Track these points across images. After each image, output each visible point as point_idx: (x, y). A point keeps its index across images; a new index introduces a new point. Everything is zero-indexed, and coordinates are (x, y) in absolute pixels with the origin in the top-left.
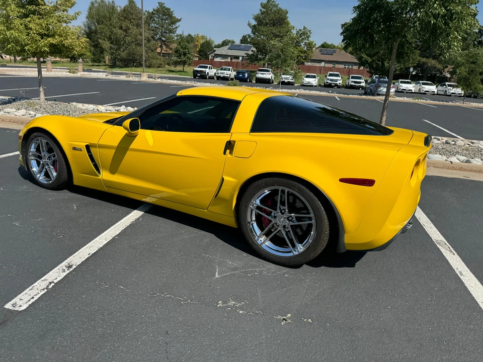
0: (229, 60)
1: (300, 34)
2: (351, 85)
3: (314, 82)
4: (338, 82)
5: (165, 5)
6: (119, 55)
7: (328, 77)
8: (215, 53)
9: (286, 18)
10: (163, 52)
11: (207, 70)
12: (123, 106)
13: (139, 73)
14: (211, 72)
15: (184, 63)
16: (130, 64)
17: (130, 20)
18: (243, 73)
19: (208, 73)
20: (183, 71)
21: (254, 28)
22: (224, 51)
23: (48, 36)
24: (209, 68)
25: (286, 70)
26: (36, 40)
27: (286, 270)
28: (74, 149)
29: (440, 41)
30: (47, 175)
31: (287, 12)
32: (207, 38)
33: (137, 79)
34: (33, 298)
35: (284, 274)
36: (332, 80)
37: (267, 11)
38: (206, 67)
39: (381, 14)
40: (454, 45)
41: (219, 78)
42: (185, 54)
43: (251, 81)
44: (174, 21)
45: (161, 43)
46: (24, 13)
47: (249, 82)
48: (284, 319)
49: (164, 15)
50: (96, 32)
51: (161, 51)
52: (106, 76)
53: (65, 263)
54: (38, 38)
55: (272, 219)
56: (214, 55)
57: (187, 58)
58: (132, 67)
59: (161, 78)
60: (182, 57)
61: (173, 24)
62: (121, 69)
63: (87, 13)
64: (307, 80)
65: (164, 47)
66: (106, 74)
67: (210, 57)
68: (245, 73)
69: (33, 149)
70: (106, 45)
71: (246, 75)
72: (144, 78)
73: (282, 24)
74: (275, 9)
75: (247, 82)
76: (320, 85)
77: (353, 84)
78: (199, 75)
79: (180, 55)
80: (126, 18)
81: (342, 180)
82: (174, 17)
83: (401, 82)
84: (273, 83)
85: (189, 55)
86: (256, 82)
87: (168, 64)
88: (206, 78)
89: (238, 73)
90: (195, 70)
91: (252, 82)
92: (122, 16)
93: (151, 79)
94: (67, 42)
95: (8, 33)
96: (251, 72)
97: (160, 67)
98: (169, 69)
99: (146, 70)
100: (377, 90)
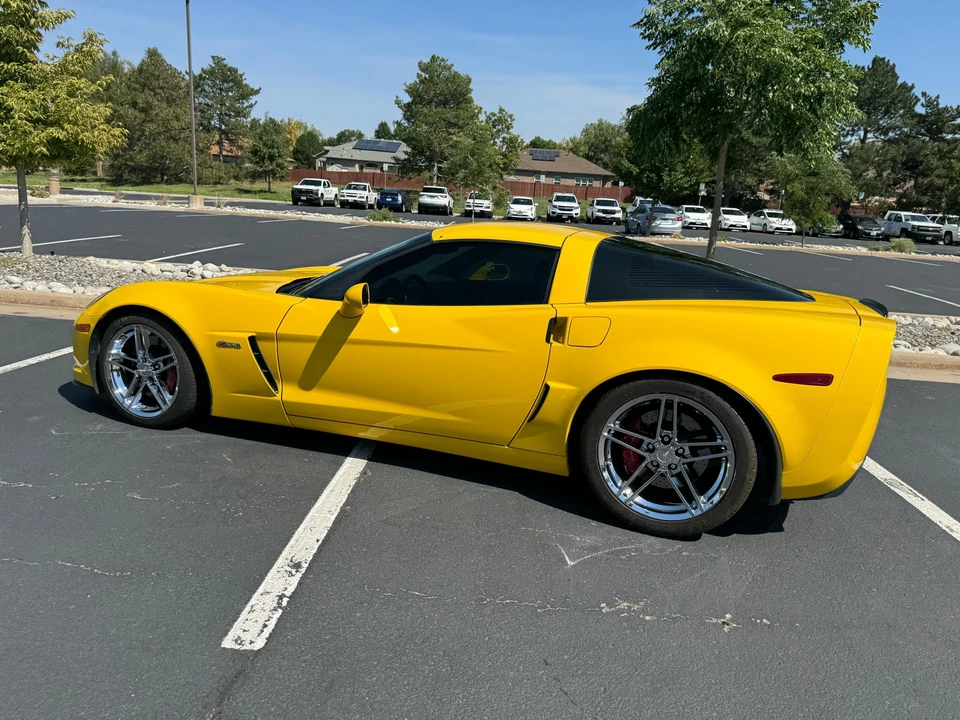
0: (357, 169)
1: (494, 122)
2: (597, 217)
4: (573, 212)
5: (225, 62)
6: (132, 159)
7: (555, 203)
8: (328, 155)
9: (469, 91)
10: (224, 153)
11: (321, 189)
12: (197, 263)
13: (186, 196)
14: (329, 192)
15: (270, 175)
16: (154, 177)
17: (153, 90)
18: (394, 195)
19: (322, 194)
20: (269, 191)
21: (408, 109)
22: (346, 151)
23: (46, 124)
24: (325, 184)
25: (482, 190)
26: (25, 132)
27: (679, 544)
28: (222, 345)
29: (804, 141)
30: (148, 400)
31: (470, 81)
32: (306, 128)
33: (182, 208)
34: (265, 626)
35: (680, 551)
36: (561, 208)
37: (431, 78)
38: (318, 184)
39: (701, 91)
40: (825, 146)
41: (345, 204)
42: (272, 158)
43: (408, 211)
44: (246, 93)
45: (220, 136)
47: (406, 211)
48: (724, 623)
49: (224, 81)
51: (221, 152)
52: (114, 202)
53: (282, 561)
54: (29, 127)
55: (646, 454)
56: (325, 159)
57: (277, 165)
58: (158, 183)
59: (232, 204)
60: (267, 163)
61: (243, 98)
62: (136, 188)
64: (516, 209)
65: (226, 144)
66: (112, 198)
67: (318, 164)
68: (397, 195)
69: (116, 348)
71: (400, 198)
72: (197, 205)
73: (459, 103)
74: (446, 73)
75: (402, 211)
76: (540, 218)
77: (601, 214)
79: (263, 159)
80: (144, 86)
81: (778, 378)
82: (247, 85)
83: (687, 210)
84: (451, 213)
85: (280, 160)
86: (420, 212)
87: (236, 178)
89: (384, 194)
90: (296, 189)
91: (410, 212)
92: (136, 82)
93: (212, 209)
94: (86, 136)
96: (408, 192)
97: (219, 183)
98: (239, 187)
99: (199, 189)
100: (650, 226)
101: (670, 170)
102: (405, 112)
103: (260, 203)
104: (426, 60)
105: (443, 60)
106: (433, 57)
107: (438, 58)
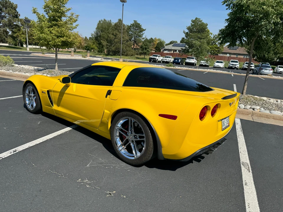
0: (172, 52)
1: (216, 38)
2: (245, 68)
3: (221, 65)
4: (237, 66)
5: (137, 22)
6: (111, 49)
7: (230, 63)
8: (165, 48)
9: (206, 28)
10: (135, 47)
13: (118, 59)
14: (160, 59)
15: (145, 54)
17: (118, 30)
18: (178, 59)
19: (157, 59)
20: (144, 58)
21: (187, 34)
22: (170, 47)
23: (61, 37)
24: (159, 56)
25: (201, 58)
26: (54, 39)
28: (43, 92)
30: (32, 106)
31: (207, 25)
32: (161, 40)
36: (232, 65)
37: (195, 24)
38: (157, 56)
41: (163, 62)
42: (146, 49)
43: (182, 64)
44: (142, 30)
45: (134, 43)
46: (51, 26)
47: (181, 64)
48: (110, 194)
49: (136, 27)
50: (100, 36)
51: (134, 47)
52: (101, 59)
54: (55, 37)
56: (163, 49)
57: (147, 51)
58: (117, 55)
59: (131, 61)
60: (144, 50)
61: (141, 32)
62: (111, 56)
63: (97, 26)
64: (217, 64)
65: (135, 45)
67: (162, 51)
68: (179, 59)
69: (27, 92)
70: (104, 43)
71: (180, 60)
73: (204, 32)
74: (200, 23)
75: (180, 64)
76: (225, 68)
78: (152, 60)
79: (143, 49)
80: (116, 29)
81: (160, 115)
82: (142, 28)
83: (280, 67)
84: (195, 65)
85: (148, 49)
86: (186, 65)
87: (137, 54)
88: (156, 62)
89: (175, 59)
90: (150, 58)
92: (114, 28)
95: (41, 35)
96: (183, 59)
97: (132, 56)
98: (137, 57)
99: (122, 57)
100: (260, 72)
101: (268, 53)
102: (186, 35)
103: (141, 61)
104: (194, 19)
105: (199, 19)
106: (196, 18)
107: (198, 18)
